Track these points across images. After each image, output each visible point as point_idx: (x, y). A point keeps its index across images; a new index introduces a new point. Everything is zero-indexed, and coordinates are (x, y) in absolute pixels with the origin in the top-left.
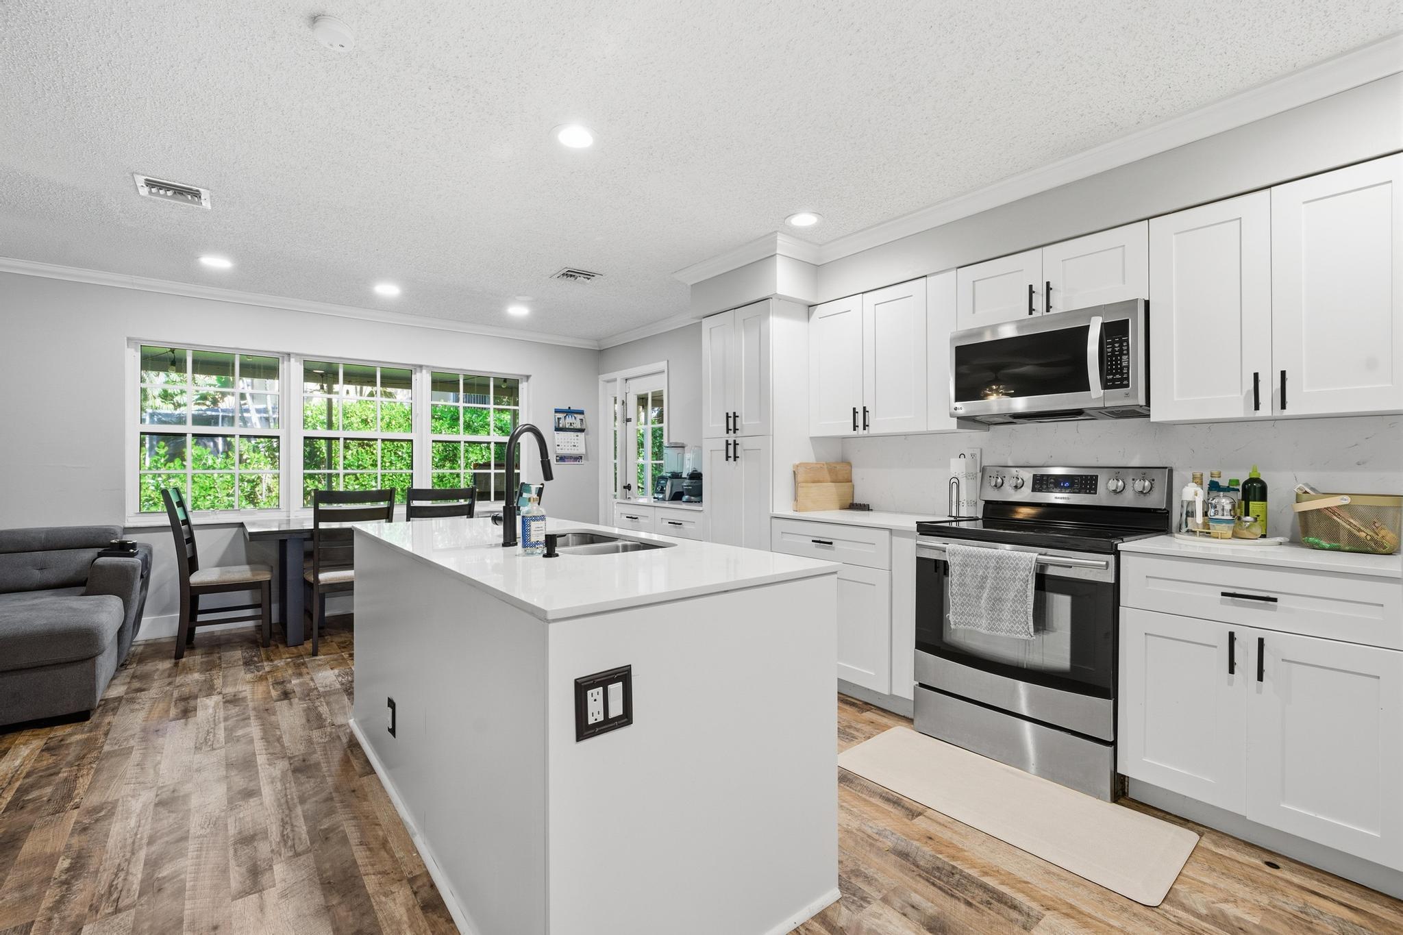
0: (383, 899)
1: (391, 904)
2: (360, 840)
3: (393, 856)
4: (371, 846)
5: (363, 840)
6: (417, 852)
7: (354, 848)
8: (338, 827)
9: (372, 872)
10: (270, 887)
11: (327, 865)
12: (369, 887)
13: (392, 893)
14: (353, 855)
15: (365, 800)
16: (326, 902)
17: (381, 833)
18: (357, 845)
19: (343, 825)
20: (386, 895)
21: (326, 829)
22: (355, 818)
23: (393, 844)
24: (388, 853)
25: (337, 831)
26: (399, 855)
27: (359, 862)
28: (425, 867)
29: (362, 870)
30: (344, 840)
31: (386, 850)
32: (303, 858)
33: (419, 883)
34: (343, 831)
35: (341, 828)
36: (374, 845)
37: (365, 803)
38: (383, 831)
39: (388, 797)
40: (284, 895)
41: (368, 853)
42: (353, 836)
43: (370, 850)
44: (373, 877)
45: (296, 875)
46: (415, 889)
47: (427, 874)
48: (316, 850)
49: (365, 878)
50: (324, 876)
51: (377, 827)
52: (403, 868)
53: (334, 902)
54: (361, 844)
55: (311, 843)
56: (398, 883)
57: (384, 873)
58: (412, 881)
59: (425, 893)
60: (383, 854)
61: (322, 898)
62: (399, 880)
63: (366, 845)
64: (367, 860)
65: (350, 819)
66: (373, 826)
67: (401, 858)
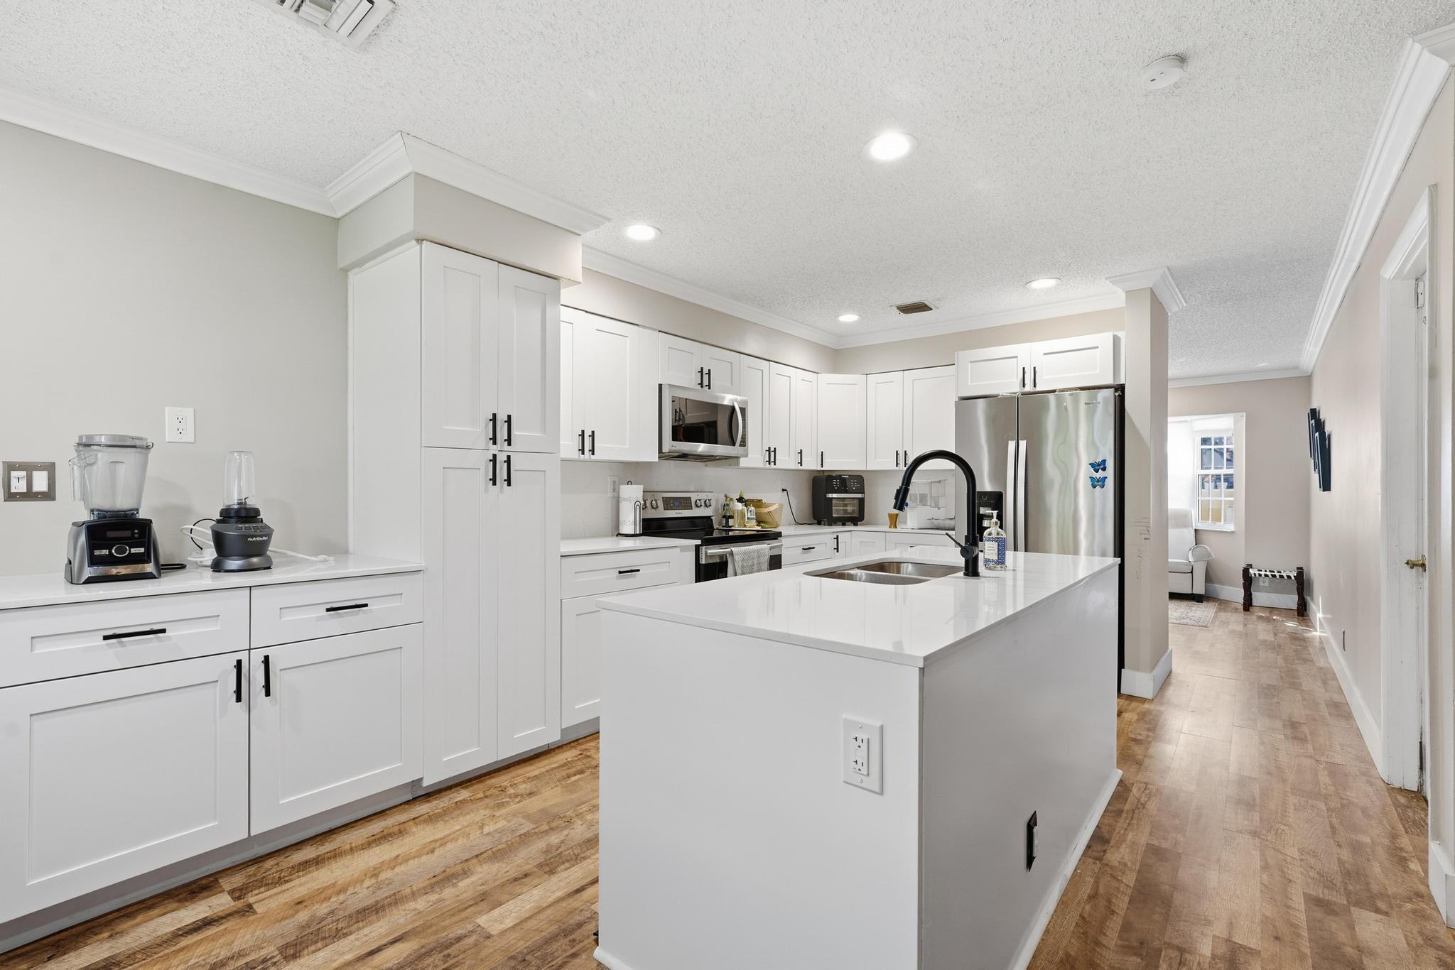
0: (1129, 864)
1: (1126, 857)
2: (1111, 916)
3: (1097, 882)
4: (1106, 903)
5: (1109, 913)
6: (1075, 870)
7: (1122, 913)
8: (1121, 946)
9: (1123, 885)
10: (1219, 937)
11: (1156, 917)
12: (1133, 878)
13: (1120, 862)
14: (1128, 908)
15: (1068, 955)
16: (1173, 891)
17: (1088, 908)
18: (1117, 913)
19: (1116, 945)
20: (1125, 865)
21: (1135, 954)
22: (1098, 943)
23: (1086, 890)
24: (1098, 887)
25: (1126, 943)
26: (1090, 880)
27: (1127, 899)
28: (1081, 859)
29: (1129, 892)
30: (1126, 927)
31: (1097, 890)
32: (1176, 942)
33: (1095, 854)
34: (1120, 937)
35: (1120, 942)
36: (1102, 903)
37: (1073, 953)
38: (1084, 908)
39: (1043, 940)
40: (1208, 923)
41: (1114, 900)
42: (1115, 924)
43: (1109, 901)
44: (1124, 881)
45: (1190, 930)
46: (1102, 853)
47: (1084, 854)
48: (1159, 940)
49: (1131, 885)
50: (1164, 911)
51: (1086, 916)
52: (1097, 870)
53: (1167, 887)
54: (1113, 912)
55: (1161, 952)
56: (1110, 864)
57: (1113, 877)
58: (1100, 859)
59: (1099, 847)
60: (1101, 890)
61: (1175, 896)
62: (1108, 865)
63: (1109, 908)
64: (1119, 896)
65: (1104, 946)
66: (1088, 920)
67: (1092, 877)
